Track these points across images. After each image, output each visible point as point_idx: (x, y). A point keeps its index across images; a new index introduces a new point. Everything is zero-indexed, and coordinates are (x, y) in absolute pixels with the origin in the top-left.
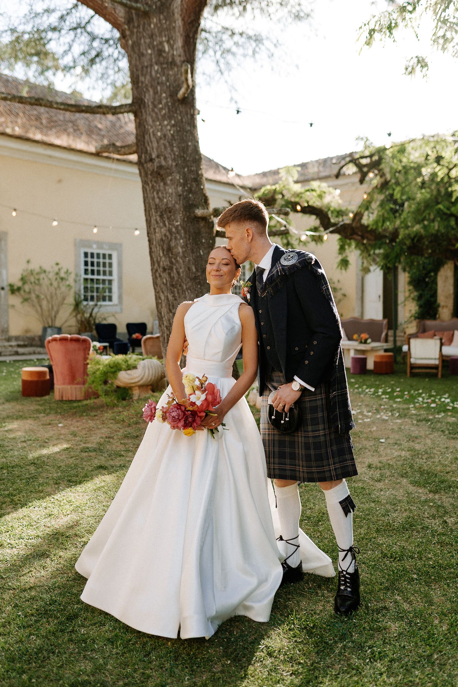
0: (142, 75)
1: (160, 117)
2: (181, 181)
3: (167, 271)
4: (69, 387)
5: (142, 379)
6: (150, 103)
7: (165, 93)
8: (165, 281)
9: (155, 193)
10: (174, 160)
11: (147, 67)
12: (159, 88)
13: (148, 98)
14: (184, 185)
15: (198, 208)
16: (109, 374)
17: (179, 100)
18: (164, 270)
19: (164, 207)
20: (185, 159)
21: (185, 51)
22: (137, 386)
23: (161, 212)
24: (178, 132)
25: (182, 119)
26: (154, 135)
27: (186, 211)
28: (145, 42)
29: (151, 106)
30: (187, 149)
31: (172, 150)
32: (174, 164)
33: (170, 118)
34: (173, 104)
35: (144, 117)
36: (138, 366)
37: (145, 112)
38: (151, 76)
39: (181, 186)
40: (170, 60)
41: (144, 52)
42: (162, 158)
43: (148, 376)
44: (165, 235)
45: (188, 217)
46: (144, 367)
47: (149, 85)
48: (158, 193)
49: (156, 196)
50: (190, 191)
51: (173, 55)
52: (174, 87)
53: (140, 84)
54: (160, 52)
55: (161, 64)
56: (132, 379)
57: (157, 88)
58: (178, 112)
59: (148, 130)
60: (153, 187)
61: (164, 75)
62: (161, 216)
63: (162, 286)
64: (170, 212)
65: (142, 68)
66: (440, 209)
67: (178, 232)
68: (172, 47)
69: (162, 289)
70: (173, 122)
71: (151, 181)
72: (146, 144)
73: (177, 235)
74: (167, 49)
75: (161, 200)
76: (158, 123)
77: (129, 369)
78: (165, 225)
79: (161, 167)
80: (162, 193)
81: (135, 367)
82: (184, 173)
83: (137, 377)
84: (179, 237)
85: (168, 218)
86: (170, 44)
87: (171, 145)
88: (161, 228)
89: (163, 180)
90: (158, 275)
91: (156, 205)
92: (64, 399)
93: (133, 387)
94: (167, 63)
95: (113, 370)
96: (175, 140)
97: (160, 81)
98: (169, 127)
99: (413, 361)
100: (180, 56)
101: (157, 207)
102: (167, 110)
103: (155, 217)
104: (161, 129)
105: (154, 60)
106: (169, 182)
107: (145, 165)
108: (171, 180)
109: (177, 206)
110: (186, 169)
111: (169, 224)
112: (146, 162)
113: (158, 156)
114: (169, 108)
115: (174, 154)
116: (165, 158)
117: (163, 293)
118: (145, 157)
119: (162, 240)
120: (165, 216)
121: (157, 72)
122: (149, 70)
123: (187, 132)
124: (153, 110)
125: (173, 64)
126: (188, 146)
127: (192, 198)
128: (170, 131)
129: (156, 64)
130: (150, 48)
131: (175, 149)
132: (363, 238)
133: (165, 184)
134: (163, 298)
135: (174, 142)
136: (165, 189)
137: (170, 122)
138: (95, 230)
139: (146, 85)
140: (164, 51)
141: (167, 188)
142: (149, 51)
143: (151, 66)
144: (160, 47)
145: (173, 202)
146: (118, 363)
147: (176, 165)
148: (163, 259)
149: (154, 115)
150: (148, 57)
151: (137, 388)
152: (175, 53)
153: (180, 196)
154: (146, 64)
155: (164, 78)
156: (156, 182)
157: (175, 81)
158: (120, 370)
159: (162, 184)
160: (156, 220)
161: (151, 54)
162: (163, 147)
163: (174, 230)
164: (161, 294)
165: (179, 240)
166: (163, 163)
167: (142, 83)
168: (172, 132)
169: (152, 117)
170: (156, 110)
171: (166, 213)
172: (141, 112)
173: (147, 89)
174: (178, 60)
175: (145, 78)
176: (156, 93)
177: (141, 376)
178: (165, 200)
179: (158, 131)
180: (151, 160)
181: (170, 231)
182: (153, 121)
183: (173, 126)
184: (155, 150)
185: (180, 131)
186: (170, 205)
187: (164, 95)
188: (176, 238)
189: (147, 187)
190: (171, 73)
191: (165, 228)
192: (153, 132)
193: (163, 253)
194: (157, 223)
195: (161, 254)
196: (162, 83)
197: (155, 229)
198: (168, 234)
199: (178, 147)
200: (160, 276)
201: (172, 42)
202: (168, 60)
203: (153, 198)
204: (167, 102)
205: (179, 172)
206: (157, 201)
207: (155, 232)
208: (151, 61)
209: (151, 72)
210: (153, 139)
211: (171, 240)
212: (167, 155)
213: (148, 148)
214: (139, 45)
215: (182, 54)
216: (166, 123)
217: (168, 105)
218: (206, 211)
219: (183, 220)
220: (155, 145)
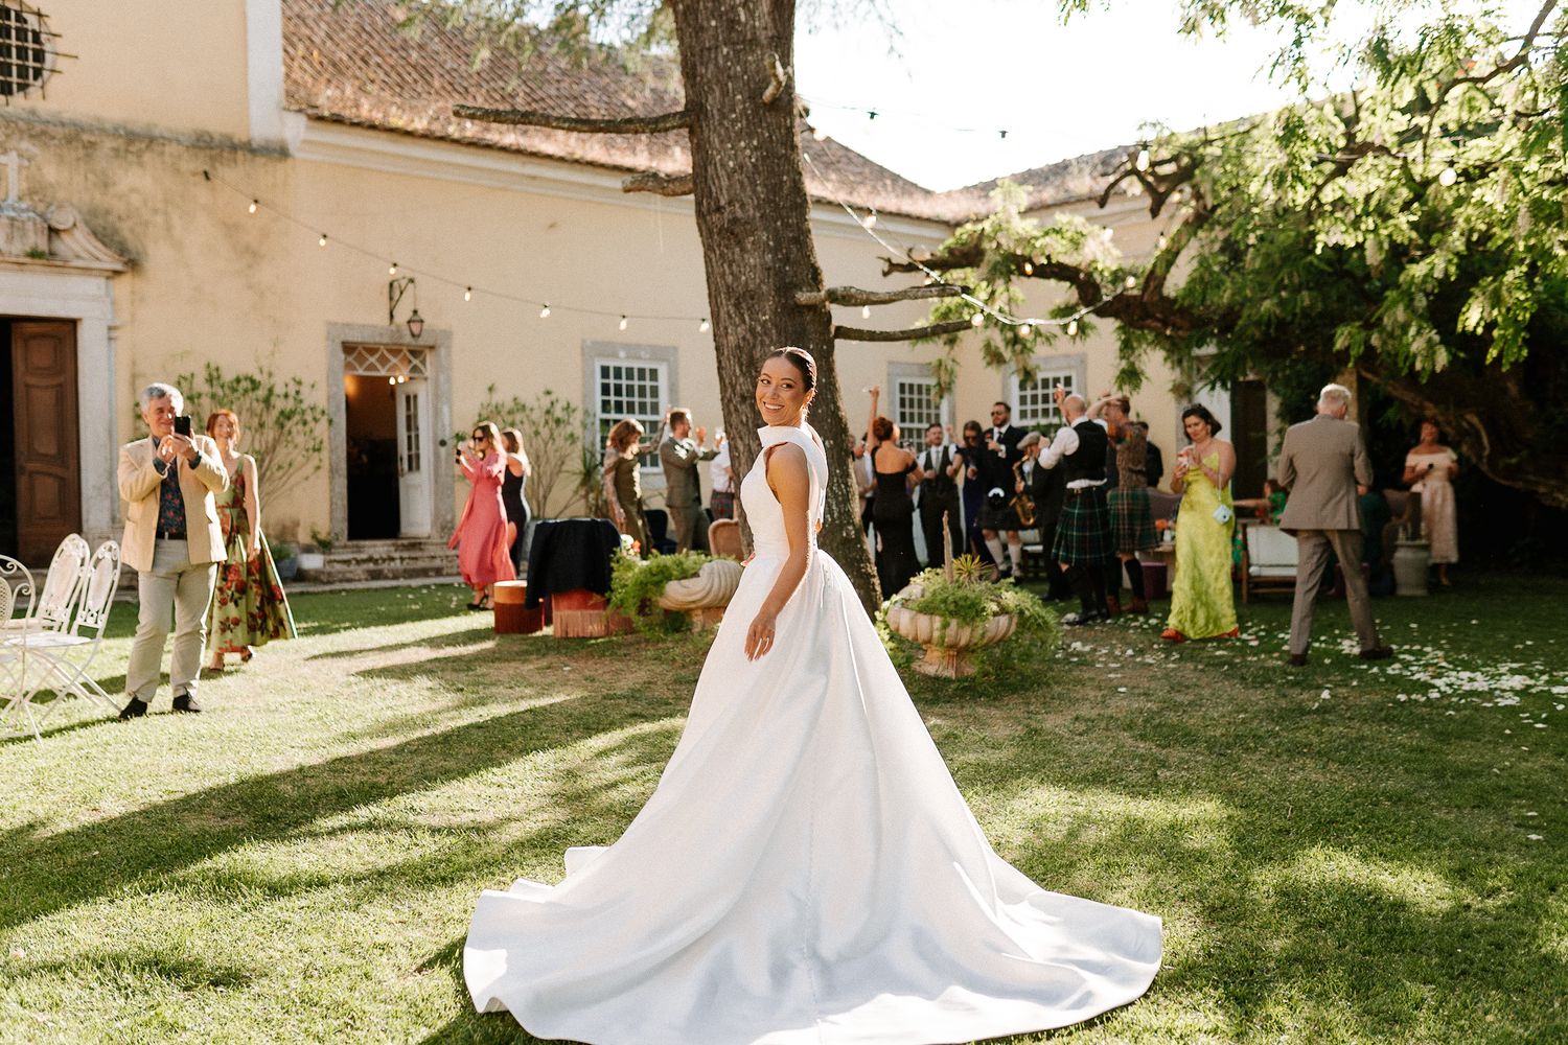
0: (702, 64)
1: (733, 135)
2: (771, 243)
3: (748, 402)
4: (579, 613)
5: (708, 593)
6: (715, 112)
7: (741, 93)
8: (744, 419)
9: (726, 266)
10: (757, 207)
11: (709, 49)
12: (730, 85)
13: (712, 103)
14: (775, 251)
15: (801, 290)
16: (649, 586)
17: (765, 104)
18: (743, 399)
19: (741, 290)
20: (777, 205)
21: (774, 20)
22: (697, 608)
23: (737, 299)
24: (764, 158)
25: (770, 136)
26: (723, 166)
27: (780, 296)
28: (706, 8)
29: (717, 117)
30: (781, 189)
31: (754, 191)
32: (758, 215)
33: (750, 136)
34: (755, 112)
35: (706, 134)
36: (701, 573)
37: (707, 126)
38: (716, 65)
39: (770, 252)
40: (749, 36)
41: (705, 24)
42: (737, 206)
43: (719, 589)
44: (744, 338)
45: (784, 307)
46: (711, 573)
47: (714, 81)
48: (730, 266)
49: (727, 272)
50: (787, 260)
51: (754, 27)
52: (756, 84)
53: (698, 79)
54: (732, 23)
55: (734, 44)
56: (690, 595)
57: (726, 85)
58: (764, 125)
59: (713, 158)
60: (722, 255)
61: (738, 63)
62: (737, 306)
63: (740, 427)
64: (752, 298)
65: (702, 51)
66: (1311, 263)
67: (766, 333)
68: (751, 14)
69: (739, 433)
70: (755, 143)
71: (719, 246)
72: (710, 182)
73: (765, 338)
74: (743, 18)
75: (736, 278)
76: (729, 146)
77: (685, 578)
78: (744, 322)
79: (735, 221)
80: (739, 266)
81: (696, 575)
82: (776, 229)
83: (698, 592)
84: (768, 342)
85: (749, 309)
86: (749, 9)
87: (753, 184)
88: (737, 326)
89: (739, 243)
90: (732, 409)
91: (728, 287)
92: (571, 635)
93: (692, 610)
94: (743, 42)
95: (656, 579)
96: (759, 174)
97: (732, 73)
98: (748, 152)
99: (1253, 570)
100: (766, 28)
101: (729, 290)
102: (744, 122)
103: (727, 307)
104: (735, 155)
105: (721, 38)
106: (749, 246)
107: (708, 218)
108: (753, 243)
109: (764, 288)
110: (779, 223)
111: (751, 319)
112: (709, 213)
113: (730, 203)
114: (747, 119)
115: (758, 198)
116: (743, 206)
117: (741, 438)
118: (709, 204)
119: (738, 346)
120: (743, 305)
121: (727, 57)
122: (713, 56)
123: (779, 159)
124: (721, 124)
125: (754, 42)
126: (781, 181)
127: (791, 273)
128: (750, 158)
129: (725, 44)
130: (714, 18)
131: (759, 189)
132: (1166, 324)
133: (743, 250)
134: (741, 448)
135: (757, 176)
136: (743, 259)
137: (751, 142)
138: (623, 324)
139: (709, 81)
140: (739, 22)
141: (746, 256)
142: (713, 23)
143: (717, 48)
144: (731, 15)
145: (758, 281)
146: (665, 566)
147: (761, 217)
148: (741, 380)
149: (722, 132)
150: (711, 32)
151: (700, 612)
152: (757, 24)
153: (769, 269)
154: (707, 45)
155: (739, 68)
156: (727, 247)
157: (758, 73)
158: (669, 578)
159: (737, 250)
160: (728, 312)
161: (716, 27)
162: (738, 186)
163: (759, 328)
164: (739, 442)
165: (769, 346)
166: (739, 214)
167: (702, 76)
168: (753, 160)
169: (719, 135)
170: (726, 123)
171: (745, 300)
172: (701, 127)
173: (710, 88)
174: (763, 36)
175: (707, 69)
176: (725, 93)
177: (707, 589)
178: (743, 278)
179: (730, 159)
180: (719, 209)
181: (752, 330)
182: (722, 142)
183: (756, 148)
184: (724, 192)
185: (767, 156)
186: (752, 286)
187: (739, 97)
188: (762, 343)
189: (713, 256)
190: (750, 58)
191: (743, 327)
192: (721, 160)
193: (741, 370)
194: (730, 317)
195: (738, 371)
196: (736, 76)
197: (726, 328)
198: (748, 336)
199: (765, 186)
200: (736, 410)
201: (751, 6)
202: (745, 36)
203: (723, 275)
204: (744, 108)
205: (766, 229)
206: (730, 279)
207: (727, 333)
208: (717, 39)
209: (716, 58)
210: (722, 173)
211: (754, 346)
212: (746, 200)
213: (713, 189)
214: (696, 12)
215: (770, 25)
216: (743, 144)
217: (746, 115)
218: (815, 294)
219: (775, 313)
220: (725, 183)
